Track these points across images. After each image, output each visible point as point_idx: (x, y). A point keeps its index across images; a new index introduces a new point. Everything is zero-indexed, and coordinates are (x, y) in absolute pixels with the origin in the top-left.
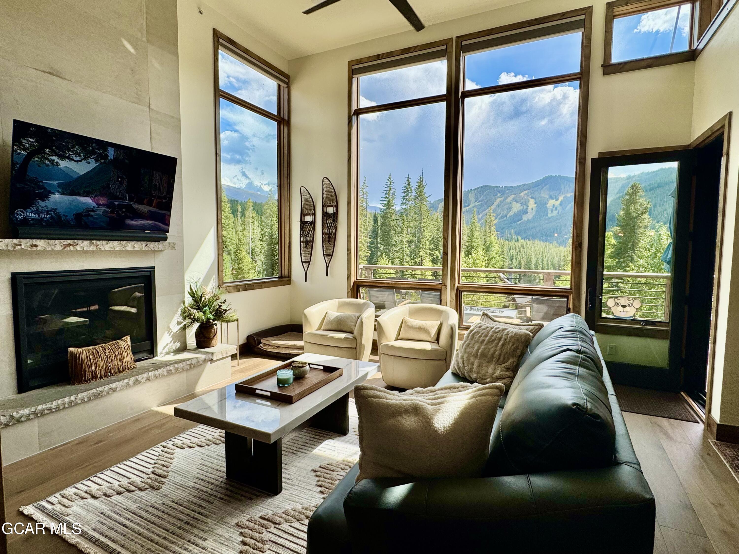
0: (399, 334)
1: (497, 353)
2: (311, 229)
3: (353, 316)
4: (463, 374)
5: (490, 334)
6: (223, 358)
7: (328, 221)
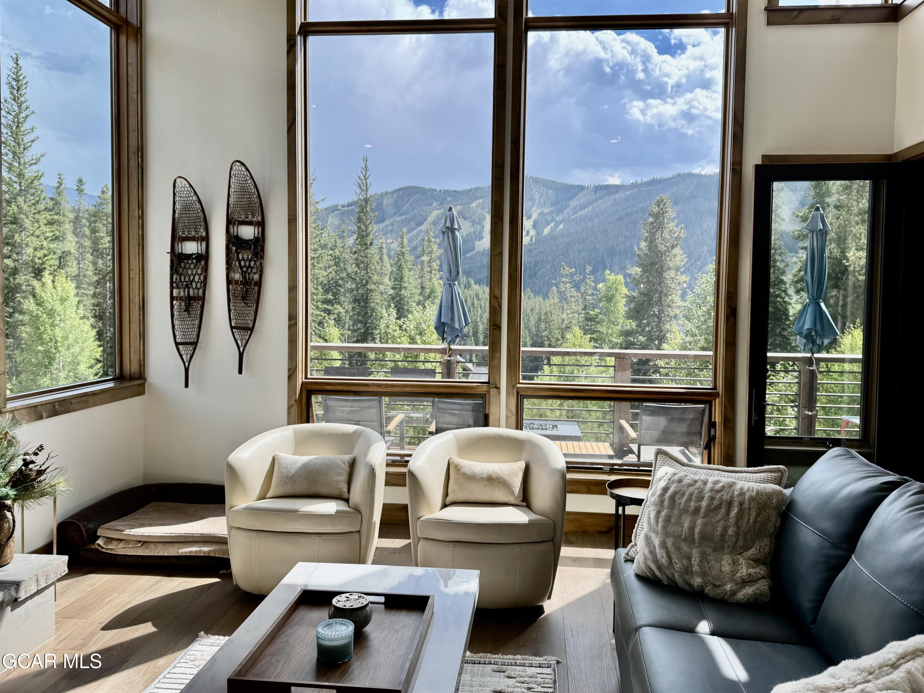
0: (446, 494)
1: (731, 531)
2: (199, 272)
3: (340, 462)
4: (672, 580)
5: (707, 495)
6: (39, 592)
7: (240, 256)
